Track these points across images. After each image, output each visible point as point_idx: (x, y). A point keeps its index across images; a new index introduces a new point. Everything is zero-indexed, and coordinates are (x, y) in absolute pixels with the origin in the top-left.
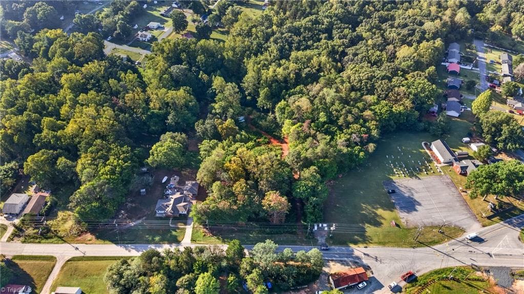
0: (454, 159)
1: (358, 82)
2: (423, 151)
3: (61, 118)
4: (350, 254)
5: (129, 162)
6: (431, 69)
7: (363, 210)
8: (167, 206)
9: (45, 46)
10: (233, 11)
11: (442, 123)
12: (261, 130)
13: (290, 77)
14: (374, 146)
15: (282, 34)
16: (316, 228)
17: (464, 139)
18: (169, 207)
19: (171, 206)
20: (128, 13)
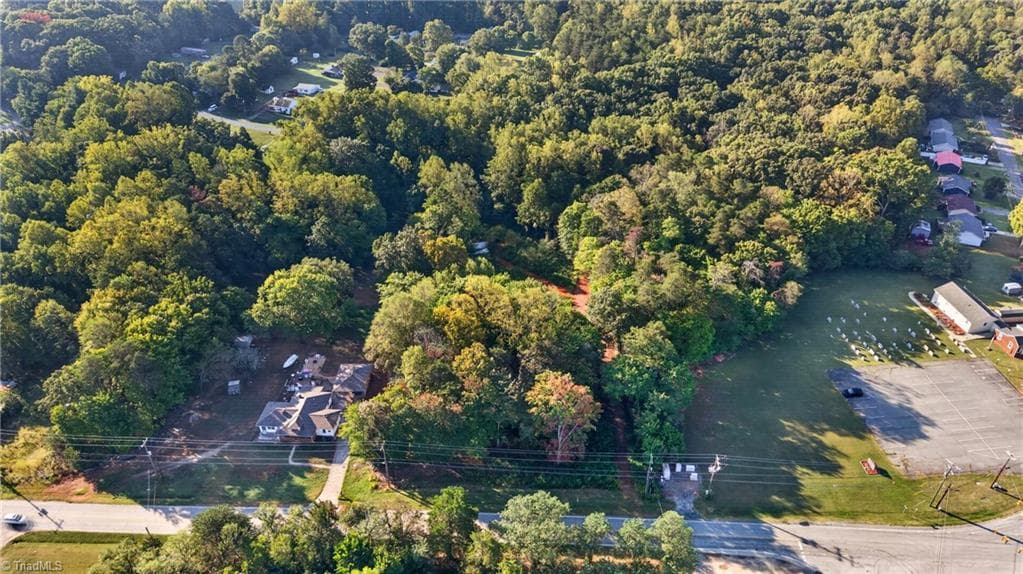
0: (996, 322)
1: (746, 164)
2: (913, 309)
3: (68, 225)
4: (766, 541)
5: (206, 310)
6: (909, 143)
7: (787, 434)
8: (288, 415)
9: (70, 106)
10: (469, 61)
11: (951, 249)
12: (524, 268)
13: (590, 158)
14: (799, 289)
15: (572, 90)
16: (667, 474)
17: (1006, 285)
18: (290, 417)
19: (296, 416)
20: (257, 65)
